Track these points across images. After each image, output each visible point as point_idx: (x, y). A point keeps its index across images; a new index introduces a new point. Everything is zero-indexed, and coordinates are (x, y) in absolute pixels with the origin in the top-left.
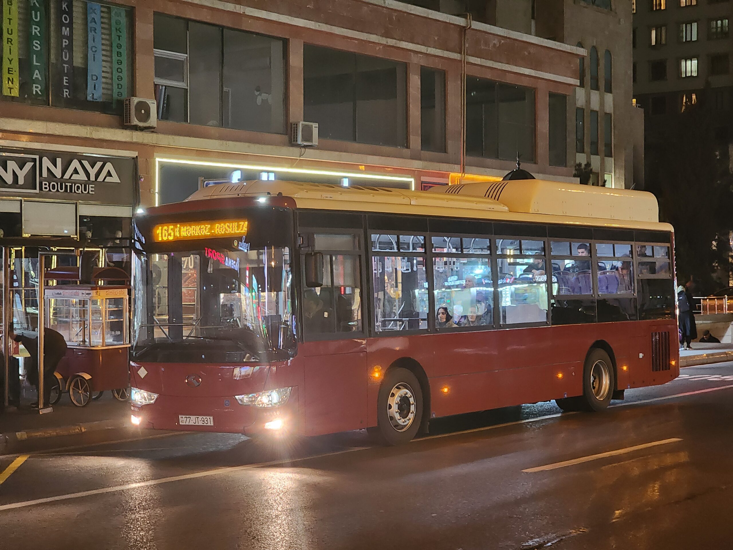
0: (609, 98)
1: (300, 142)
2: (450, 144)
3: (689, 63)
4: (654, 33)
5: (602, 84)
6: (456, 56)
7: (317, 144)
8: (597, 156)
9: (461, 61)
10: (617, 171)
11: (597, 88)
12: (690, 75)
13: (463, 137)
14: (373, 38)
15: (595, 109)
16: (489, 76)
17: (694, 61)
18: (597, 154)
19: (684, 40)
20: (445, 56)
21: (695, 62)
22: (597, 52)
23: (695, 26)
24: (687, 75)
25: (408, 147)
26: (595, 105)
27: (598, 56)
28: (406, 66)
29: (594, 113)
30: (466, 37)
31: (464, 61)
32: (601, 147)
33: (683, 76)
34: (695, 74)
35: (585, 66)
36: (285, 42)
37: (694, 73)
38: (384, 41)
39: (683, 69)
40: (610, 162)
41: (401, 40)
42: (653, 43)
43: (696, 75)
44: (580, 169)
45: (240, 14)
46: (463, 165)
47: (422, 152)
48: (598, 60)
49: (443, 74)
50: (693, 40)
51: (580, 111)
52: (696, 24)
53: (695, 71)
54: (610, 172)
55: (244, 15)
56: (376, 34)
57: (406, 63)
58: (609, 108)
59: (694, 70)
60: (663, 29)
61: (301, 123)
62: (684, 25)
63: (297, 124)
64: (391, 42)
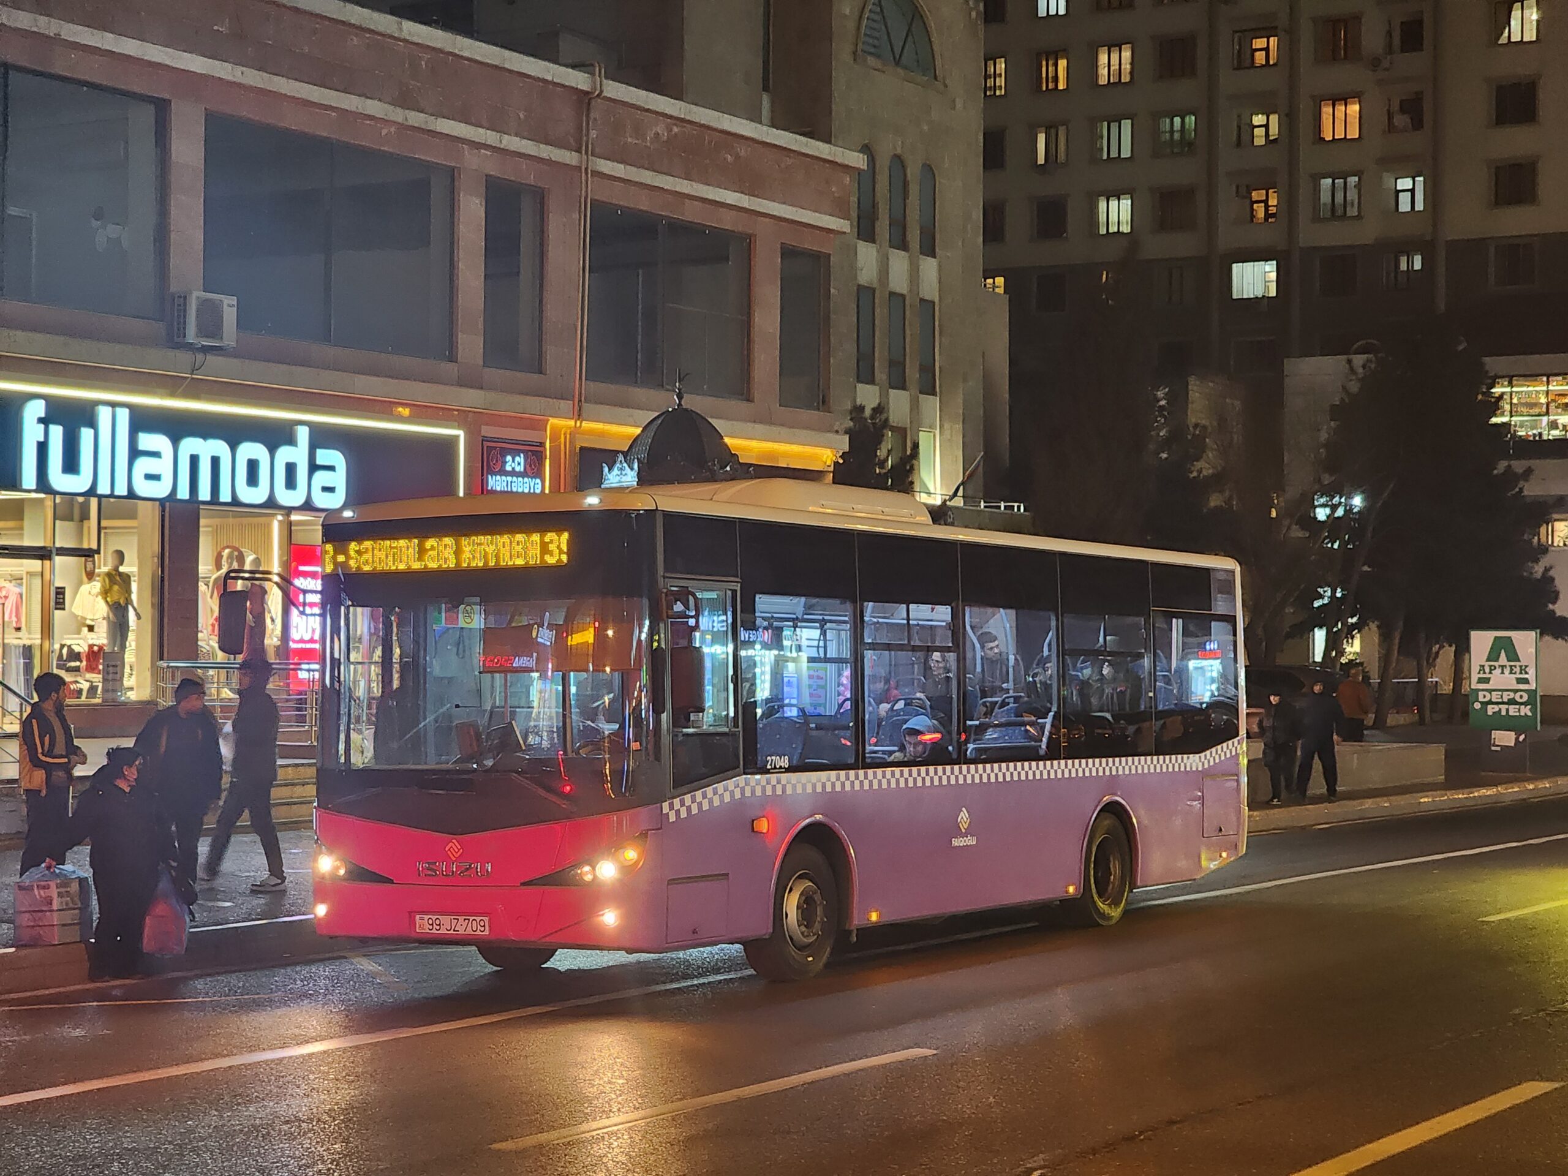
0: (929, 267)
1: (191, 336)
2: (551, 352)
3: (1113, 203)
4: (1041, 139)
5: (914, 236)
6: (568, 157)
7: (233, 344)
8: (903, 392)
9: (580, 168)
10: (947, 426)
11: (903, 246)
12: (1116, 230)
13: (580, 339)
14: (374, 107)
15: (898, 290)
16: (644, 203)
17: (1124, 201)
18: (903, 387)
19: (1105, 157)
20: (544, 155)
21: (1126, 203)
22: (904, 168)
23: (1127, 125)
24: (1111, 231)
25: (452, 358)
26: (899, 281)
27: (905, 175)
28: (452, 174)
29: (895, 297)
30: (592, 115)
31: (586, 169)
32: (912, 373)
33: (1101, 233)
34: (1126, 229)
35: (878, 194)
36: (162, 107)
37: (1125, 226)
38: (398, 115)
39: (1102, 218)
40: (931, 405)
41: (437, 115)
42: (1041, 160)
43: (1129, 231)
44: (862, 418)
45: (48, 37)
46: (580, 401)
47: (487, 370)
48: (905, 184)
49: (540, 197)
50: (1122, 156)
51: (865, 293)
52: (1129, 122)
53: (1127, 223)
54: (930, 428)
55: (57, 40)
56: (380, 100)
57: (453, 169)
58: (930, 288)
59: (1125, 221)
60: (1062, 131)
61: (197, 295)
62: (1105, 124)
63: (185, 298)
64: (415, 118)
